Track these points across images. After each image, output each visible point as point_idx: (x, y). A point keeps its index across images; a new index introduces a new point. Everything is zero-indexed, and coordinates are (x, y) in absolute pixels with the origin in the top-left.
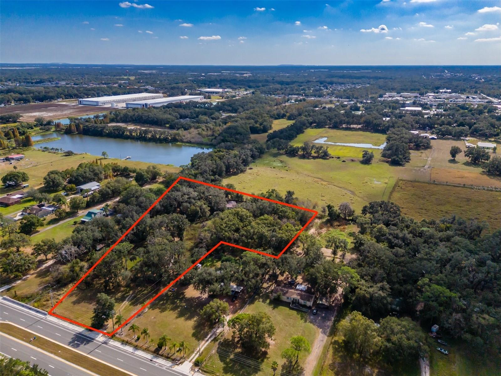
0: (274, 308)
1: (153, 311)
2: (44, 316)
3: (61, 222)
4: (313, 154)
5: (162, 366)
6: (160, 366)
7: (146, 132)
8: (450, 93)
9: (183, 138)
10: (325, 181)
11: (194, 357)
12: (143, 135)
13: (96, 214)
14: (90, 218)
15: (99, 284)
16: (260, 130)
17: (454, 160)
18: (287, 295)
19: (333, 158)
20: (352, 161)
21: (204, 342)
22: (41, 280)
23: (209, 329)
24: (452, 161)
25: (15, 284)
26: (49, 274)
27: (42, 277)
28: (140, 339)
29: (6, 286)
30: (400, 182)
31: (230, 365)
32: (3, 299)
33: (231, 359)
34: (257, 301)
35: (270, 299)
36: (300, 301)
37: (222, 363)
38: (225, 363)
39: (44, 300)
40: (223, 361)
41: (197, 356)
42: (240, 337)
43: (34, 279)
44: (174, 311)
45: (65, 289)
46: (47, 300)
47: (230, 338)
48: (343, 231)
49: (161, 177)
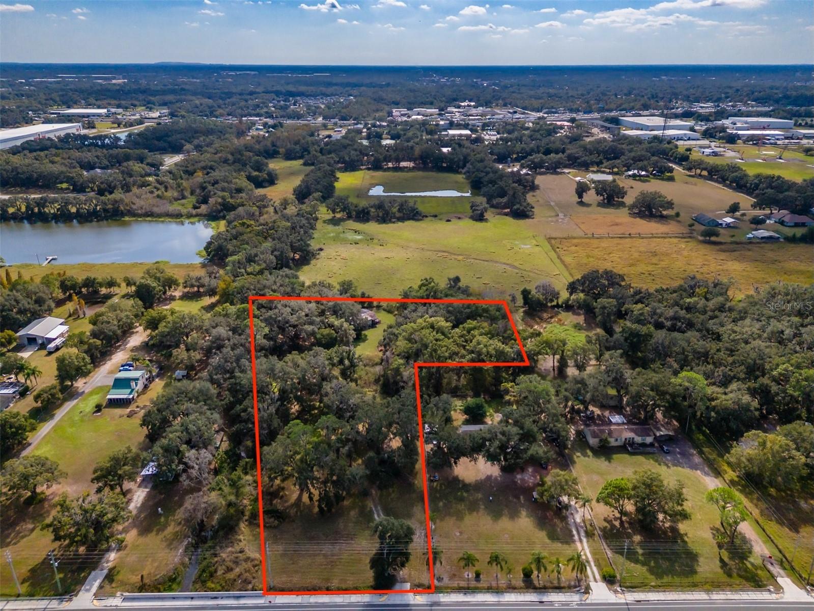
0: (610, 462)
3: (60, 414)
4: (398, 215)
5: (568, 605)
6: (563, 605)
7: (41, 203)
8: (475, 107)
9: (134, 207)
10: (459, 255)
11: (593, 573)
13: (138, 379)
14: (129, 390)
16: (264, 180)
17: (581, 201)
18: (615, 435)
20: (460, 218)
21: (578, 544)
22: (161, 536)
23: (562, 521)
24: (581, 203)
25: (108, 562)
26: (162, 519)
27: (155, 529)
28: (481, 576)
29: (93, 573)
30: (553, 241)
31: (652, 564)
32: (125, 599)
33: (643, 555)
34: (575, 457)
35: (592, 449)
36: (635, 440)
37: (639, 566)
38: (643, 564)
39: (222, 571)
40: (637, 561)
41: (595, 569)
42: (618, 518)
43: (142, 540)
44: (478, 512)
45: (241, 537)
46: (229, 570)
47: (606, 524)
48: (563, 324)
49: (181, 288)
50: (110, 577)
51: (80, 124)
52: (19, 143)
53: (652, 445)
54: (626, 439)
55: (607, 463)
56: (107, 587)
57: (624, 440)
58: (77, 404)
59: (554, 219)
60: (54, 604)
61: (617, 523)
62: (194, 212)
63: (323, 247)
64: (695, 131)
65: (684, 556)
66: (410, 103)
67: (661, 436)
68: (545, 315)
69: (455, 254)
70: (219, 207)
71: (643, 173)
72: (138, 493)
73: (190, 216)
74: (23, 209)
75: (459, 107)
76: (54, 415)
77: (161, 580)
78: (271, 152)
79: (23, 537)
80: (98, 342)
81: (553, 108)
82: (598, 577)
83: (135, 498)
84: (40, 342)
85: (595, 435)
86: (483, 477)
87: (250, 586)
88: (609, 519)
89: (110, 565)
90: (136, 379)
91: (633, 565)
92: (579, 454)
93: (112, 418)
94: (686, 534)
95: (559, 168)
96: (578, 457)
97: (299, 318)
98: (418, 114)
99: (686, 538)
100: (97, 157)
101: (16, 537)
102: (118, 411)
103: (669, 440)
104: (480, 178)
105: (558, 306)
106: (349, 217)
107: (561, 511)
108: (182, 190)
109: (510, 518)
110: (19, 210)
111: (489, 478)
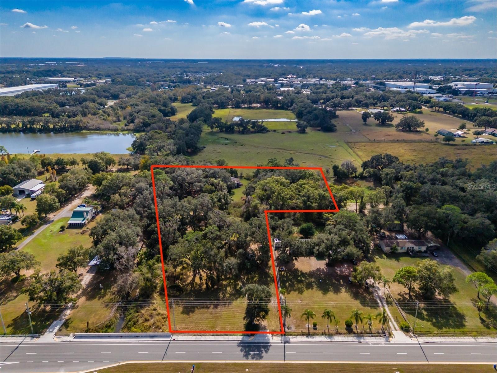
0: (398, 261)
1: (289, 295)
2: (169, 339)
4: (252, 130)
5: (378, 344)
6: (375, 344)
7: (32, 123)
8: (295, 78)
9: (88, 125)
10: (291, 151)
11: (393, 325)
12: (29, 126)
14: (82, 219)
15: (188, 284)
16: (169, 112)
17: (365, 124)
18: (401, 245)
19: (269, 131)
20: (290, 132)
21: (382, 308)
22: (101, 300)
23: (369, 295)
24: (366, 125)
25: (65, 315)
26: (103, 291)
27: (98, 297)
28: (317, 326)
29: (55, 322)
30: (350, 144)
31: (434, 320)
32: (76, 337)
33: (427, 315)
34: (375, 258)
35: (386, 254)
36: (414, 248)
37: (425, 322)
38: (428, 321)
39: (142, 321)
40: (423, 319)
41: (395, 323)
42: (407, 294)
43: (89, 303)
44: (312, 289)
45: (155, 301)
46: (147, 320)
47: (399, 297)
48: (360, 187)
49: (116, 165)
50: (66, 324)
51: (57, 85)
52: (20, 93)
53: (425, 252)
54: (408, 248)
55: (396, 262)
56: (64, 330)
57: (406, 248)
58: (49, 227)
59: (349, 133)
60: (28, 339)
61: (407, 297)
62: (125, 128)
63: (205, 146)
64: (432, 89)
65: (454, 316)
66: (256, 76)
67: (431, 247)
68: (348, 182)
69: (288, 150)
70: (141, 125)
71: (403, 109)
72: (87, 276)
73: (123, 130)
74: (21, 125)
75: (286, 78)
76: (34, 232)
77: (101, 326)
78: (173, 98)
79: (9, 301)
80: (64, 192)
81: (344, 78)
82: (397, 327)
83: (85, 279)
84: (27, 193)
85: (387, 245)
86: (315, 269)
87: (161, 330)
88: (402, 294)
89: (67, 317)
90: (87, 212)
91: (420, 321)
92: (377, 257)
93: (71, 235)
94: (455, 303)
95: (350, 107)
96: (377, 258)
97: (192, 178)
98: (262, 81)
99: (455, 306)
100: (67, 99)
101: (4, 300)
102: (75, 231)
103: (437, 249)
104: (302, 111)
105: (356, 177)
106: (221, 131)
107: (368, 289)
108: (118, 116)
109: (334, 293)
110: (18, 126)
111: (318, 270)
